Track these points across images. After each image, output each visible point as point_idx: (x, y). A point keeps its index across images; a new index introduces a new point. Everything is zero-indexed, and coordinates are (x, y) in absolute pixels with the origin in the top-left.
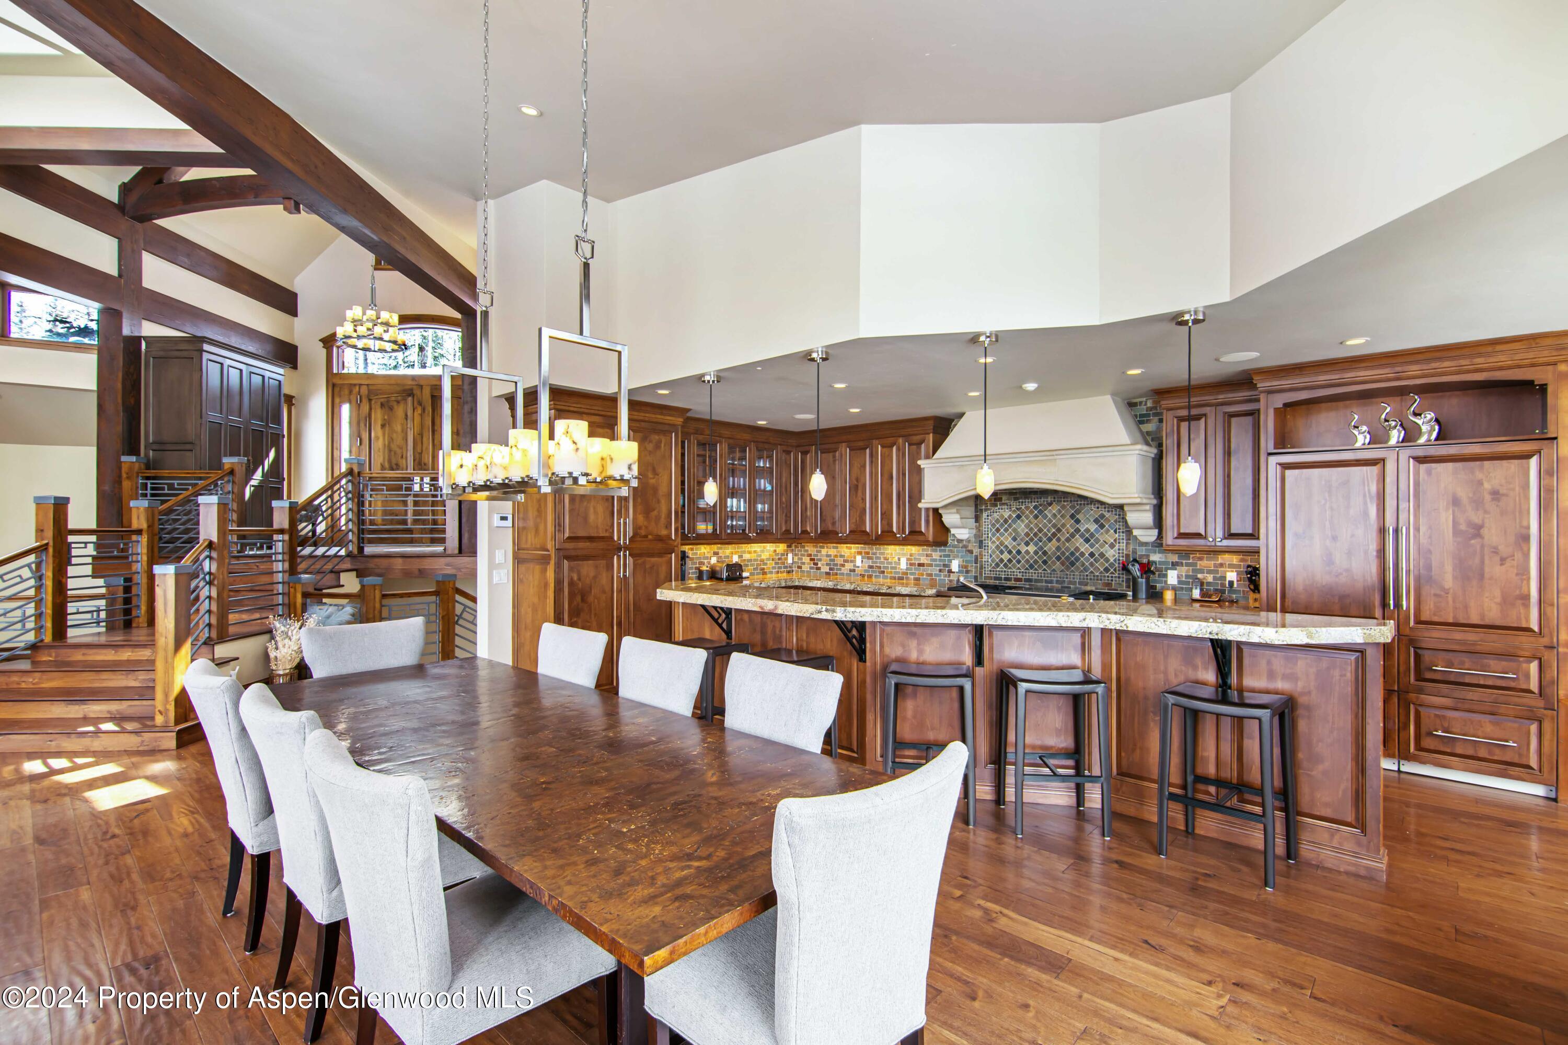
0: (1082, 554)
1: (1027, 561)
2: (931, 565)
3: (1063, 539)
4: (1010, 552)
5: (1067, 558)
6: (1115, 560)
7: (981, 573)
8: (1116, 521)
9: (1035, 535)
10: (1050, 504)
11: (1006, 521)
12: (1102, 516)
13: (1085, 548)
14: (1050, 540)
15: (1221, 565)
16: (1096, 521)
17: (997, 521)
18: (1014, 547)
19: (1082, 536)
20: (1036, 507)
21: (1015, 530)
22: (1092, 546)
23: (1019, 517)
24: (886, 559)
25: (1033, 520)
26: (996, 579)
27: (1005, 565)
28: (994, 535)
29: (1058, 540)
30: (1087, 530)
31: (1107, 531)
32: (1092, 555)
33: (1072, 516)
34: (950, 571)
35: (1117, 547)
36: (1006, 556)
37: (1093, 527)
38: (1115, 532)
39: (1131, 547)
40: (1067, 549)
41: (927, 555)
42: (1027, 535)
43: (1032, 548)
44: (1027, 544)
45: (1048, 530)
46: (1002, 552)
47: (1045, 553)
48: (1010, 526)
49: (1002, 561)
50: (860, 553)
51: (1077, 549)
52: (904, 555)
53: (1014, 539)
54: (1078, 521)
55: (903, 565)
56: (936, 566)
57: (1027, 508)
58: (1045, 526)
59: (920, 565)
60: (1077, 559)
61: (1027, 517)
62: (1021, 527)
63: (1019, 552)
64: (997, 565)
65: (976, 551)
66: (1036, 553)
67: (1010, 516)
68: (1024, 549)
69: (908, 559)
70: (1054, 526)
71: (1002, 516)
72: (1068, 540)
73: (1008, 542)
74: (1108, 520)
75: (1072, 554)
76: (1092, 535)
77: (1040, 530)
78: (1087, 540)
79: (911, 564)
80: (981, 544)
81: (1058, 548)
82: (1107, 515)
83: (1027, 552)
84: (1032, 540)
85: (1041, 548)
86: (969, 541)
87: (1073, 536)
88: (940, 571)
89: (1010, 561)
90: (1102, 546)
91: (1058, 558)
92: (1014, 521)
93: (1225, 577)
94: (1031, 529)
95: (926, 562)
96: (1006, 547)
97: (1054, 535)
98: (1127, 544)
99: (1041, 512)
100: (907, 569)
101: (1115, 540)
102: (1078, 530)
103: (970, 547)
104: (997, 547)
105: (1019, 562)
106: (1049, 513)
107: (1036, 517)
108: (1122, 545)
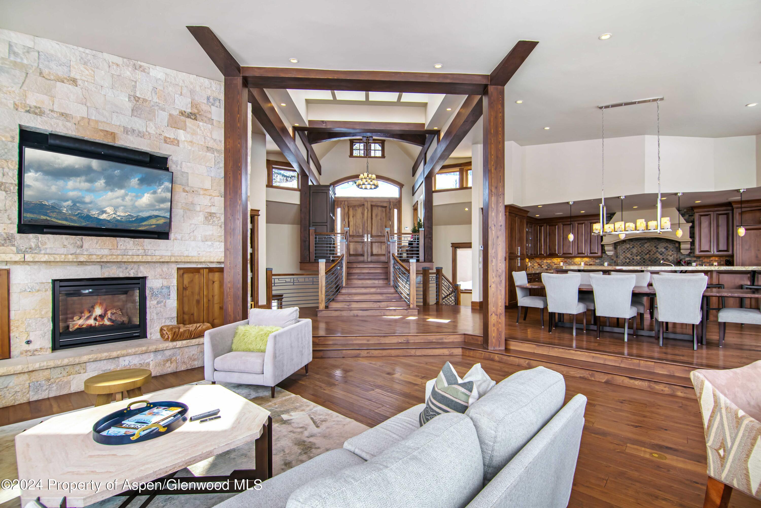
1: (637, 262)
2: (595, 265)
3: (651, 254)
4: (629, 259)
6: (672, 260)
9: (640, 253)
10: (646, 243)
12: (667, 246)
14: (646, 255)
15: (712, 261)
16: (665, 248)
17: (624, 249)
18: (631, 257)
19: (659, 253)
20: (640, 244)
21: (632, 252)
22: (663, 256)
23: (633, 247)
24: (573, 262)
27: (628, 264)
28: (622, 253)
29: (650, 254)
30: (661, 251)
31: (669, 251)
33: (655, 247)
34: (604, 266)
35: (673, 256)
36: (628, 261)
37: (664, 250)
39: (678, 256)
40: (653, 257)
42: (637, 253)
43: (638, 258)
44: (637, 256)
46: (626, 259)
47: (644, 259)
48: (629, 250)
49: (626, 262)
50: (562, 261)
51: (657, 257)
52: (582, 261)
53: (631, 255)
54: (657, 248)
55: (582, 265)
57: (637, 244)
58: (644, 250)
59: (590, 265)
60: (657, 261)
61: (637, 247)
62: (635, 251)
63: (633, 259)
64: (624, 264)
65: (615, 259)
66: (640, 259)
67: (630, 247)
68: (635, 258)
70: (648, 250)
71: (626, 247)
72: (653, 254)
73: (629, 256)
74: (669, 248)
75: (655, 259)
76: (663, 253)
77: (642, 251)
78: (661, 254)
79: (586, 265)
80: (617, 257)
81: (649, 257)
82: (669, 246)
83: (637, 259)
84: (639, 255)
85: (642, 257)
86: (612, 256)
87: (655, 253)
89: (629, 262)
90: (667, 256)
91: (649, 260)
92: (631, 249)
93: (713, 264)
94: (638, 251)
95: (593, 263)
96: (628, 257)
97: (648, 253)
99: (642, 245)
101: (672, 254)
102: (657, 251)
103: (612, 258)
104: (624, 258)
105: (633, 262)
106: (646, 246)
107: (640, 247)
108: (675, 255)
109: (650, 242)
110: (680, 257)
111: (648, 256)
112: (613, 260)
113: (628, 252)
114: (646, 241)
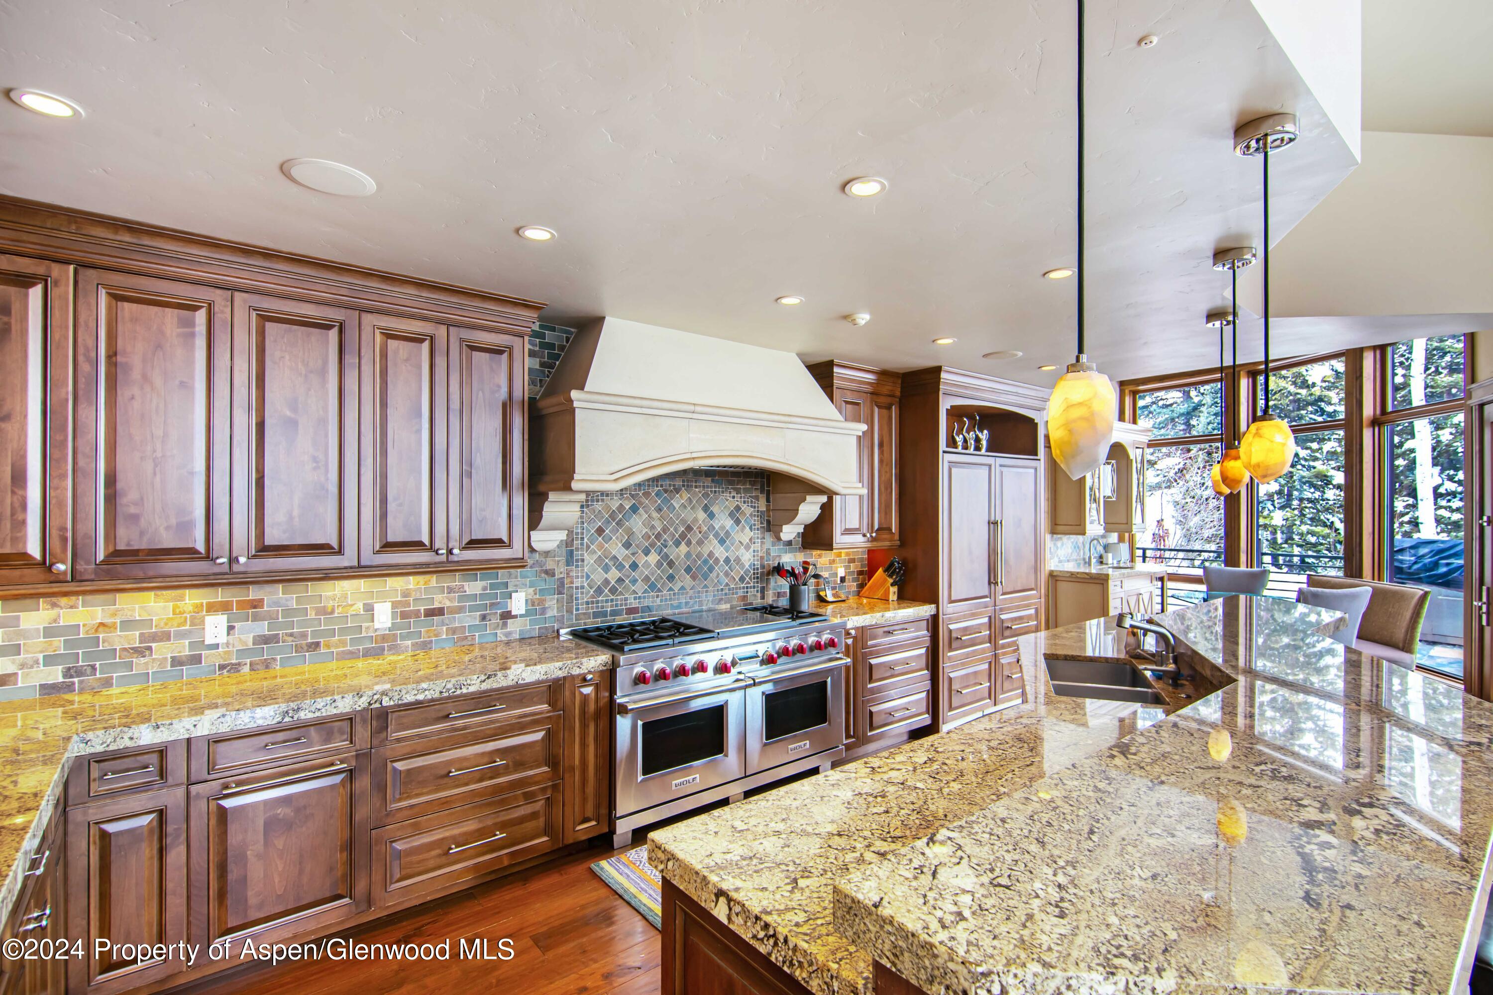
0: (717, 561)
1: (647, 579)
2: (460, 610)
3: (694, 542)
4: (620, 567)
5: (699, 568)
6: (750, 566)
7: (569, 611)
8: (751, 515)
9: (658, 536)
10: (677, 491)
11: (613, 516)
12: (738, 508)
13: (720, 553)
14: (677, 544)
15: (834, 561)
16: (731, 515)
17: (599, 516)
18: (627, 558)
19: (716, 535)
20: (659, 495)
21: (630, 533)
22: (727, 549)
23: (634, 509)
24: (323, 611)
25: (655, 515)
26: (596, 615)
27: (613, 591)
29: (689, 543)
30: (722, 527)
32: (727, 560)
33: (705, 509)
34: (507, 615)
35: (752, 550)
36: (613, 575)
37: (729, 523)
38: (751, 529)
39: (765, 547)
40: (699, 556)
41: (451, 590)
42: (647, 537)
43: (653, 558)
44: (647, 552)
45: (676, 530)
46: (606, 569)
47: (671, 564)
48: (620, 524)
49: (607, 582)
50: (212, 608)
51: (711, 554)
52: (382, 596)
53: (627, 545)
54: (711, 516)
55: (383, 617)
56: (472, 609)
57: (646, 494)
58: (671, 523)
59: (430, 613)
60: (711, 569)
61: (646, 509)
62: (638, 524)
63: (634, 566)
64: (599, 591)
65: (560, 571)
66: (659, 565)
67: (620, 508)
68: (642, 560)
69: (395, 605)
70: (683, 521)
71: (608, 507)
72: (700, 543)
73: (617, 549)
74: (743, 513)
75: (705, 562)
77: (665, 530)
78: (722, 542)
79: (404, 615)
80: (570, 558)
81: (688, 555)
82: (744, 507)
83: (646, 566)
84: (653, 545)
85: (666, 557)
86: (547, 554)
87: (705, 536)
88: (484, 618)
89: (620, 580)
90: (737, 549)
91: (688, 570)
92: (627, 516)
93: (836, 574)
94: (653, 527)
95: (447, 604)
96: (614, 559)
97: (683, 536)
98: (762, 543)
99: (666, 501)
100: (394, 627)
101: (750, 540)
103: (550, 564)
104: (599, 560)
105: (634, 581)
106: (677, 502)
107: (659, 510)
108: (757, 546)
109: (689, 487)
110: (768, 552)
111: (683, 548)
112: (550, 573)
113: (615, 531)
114: (678, 482)
